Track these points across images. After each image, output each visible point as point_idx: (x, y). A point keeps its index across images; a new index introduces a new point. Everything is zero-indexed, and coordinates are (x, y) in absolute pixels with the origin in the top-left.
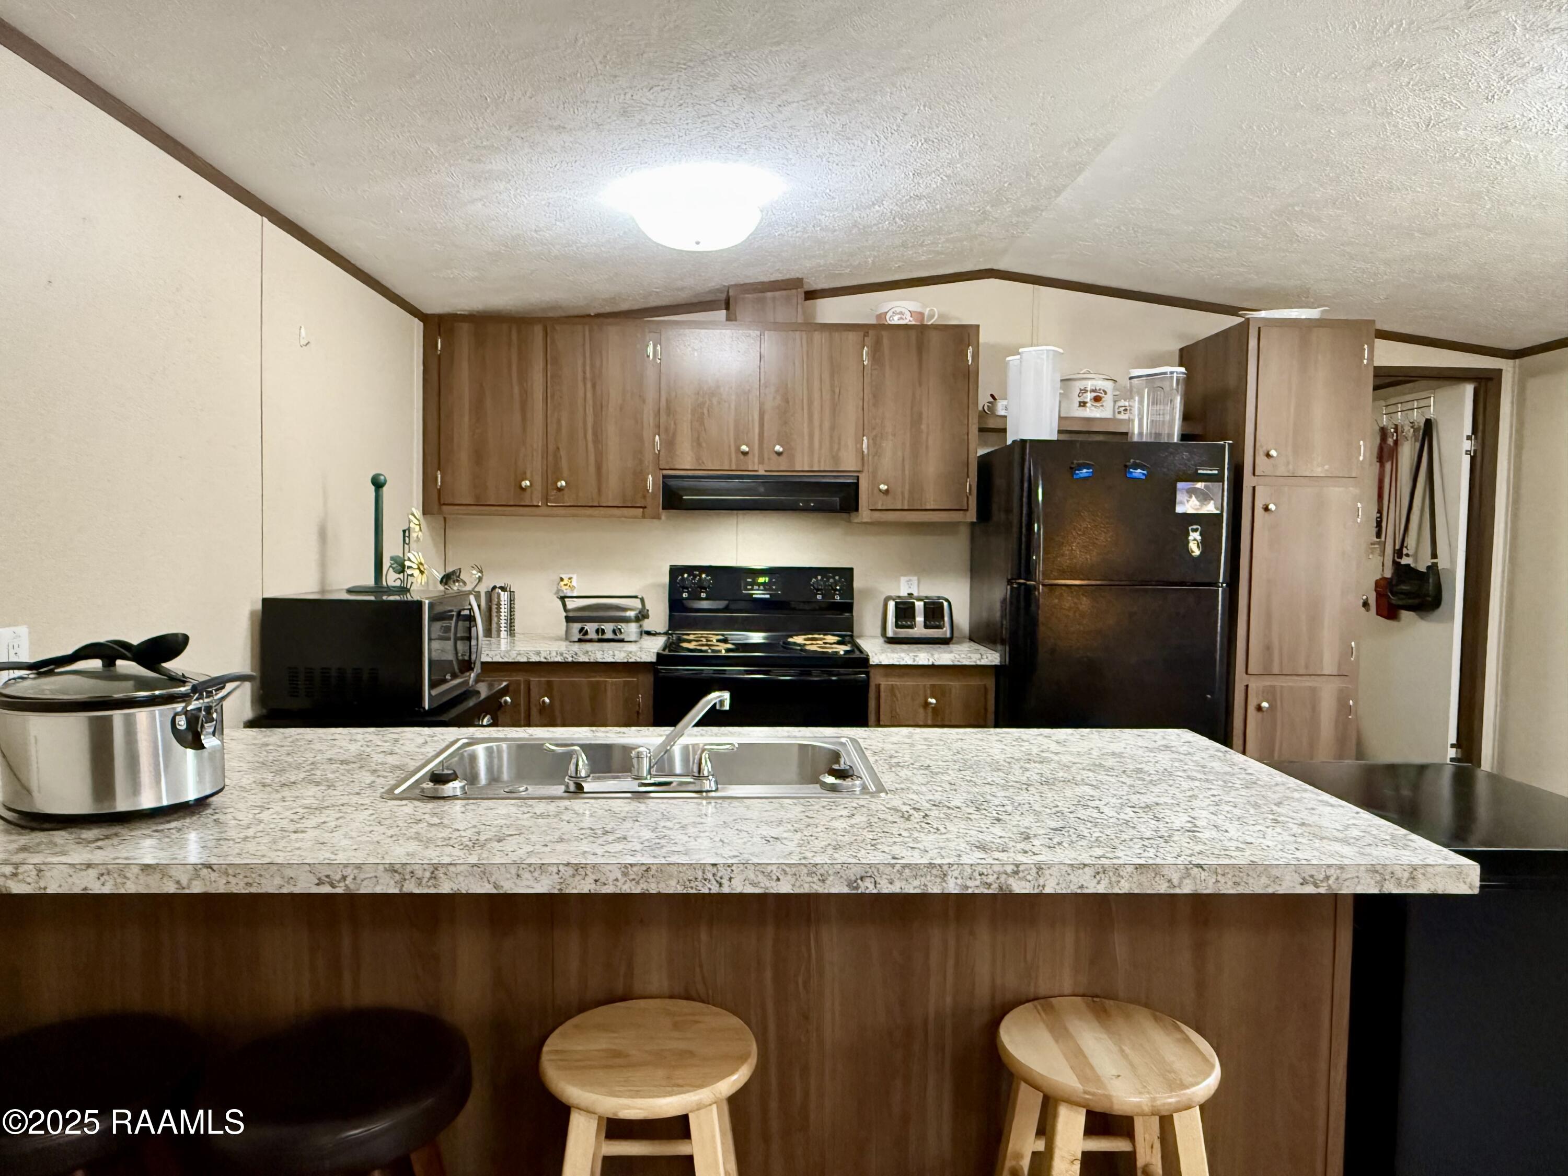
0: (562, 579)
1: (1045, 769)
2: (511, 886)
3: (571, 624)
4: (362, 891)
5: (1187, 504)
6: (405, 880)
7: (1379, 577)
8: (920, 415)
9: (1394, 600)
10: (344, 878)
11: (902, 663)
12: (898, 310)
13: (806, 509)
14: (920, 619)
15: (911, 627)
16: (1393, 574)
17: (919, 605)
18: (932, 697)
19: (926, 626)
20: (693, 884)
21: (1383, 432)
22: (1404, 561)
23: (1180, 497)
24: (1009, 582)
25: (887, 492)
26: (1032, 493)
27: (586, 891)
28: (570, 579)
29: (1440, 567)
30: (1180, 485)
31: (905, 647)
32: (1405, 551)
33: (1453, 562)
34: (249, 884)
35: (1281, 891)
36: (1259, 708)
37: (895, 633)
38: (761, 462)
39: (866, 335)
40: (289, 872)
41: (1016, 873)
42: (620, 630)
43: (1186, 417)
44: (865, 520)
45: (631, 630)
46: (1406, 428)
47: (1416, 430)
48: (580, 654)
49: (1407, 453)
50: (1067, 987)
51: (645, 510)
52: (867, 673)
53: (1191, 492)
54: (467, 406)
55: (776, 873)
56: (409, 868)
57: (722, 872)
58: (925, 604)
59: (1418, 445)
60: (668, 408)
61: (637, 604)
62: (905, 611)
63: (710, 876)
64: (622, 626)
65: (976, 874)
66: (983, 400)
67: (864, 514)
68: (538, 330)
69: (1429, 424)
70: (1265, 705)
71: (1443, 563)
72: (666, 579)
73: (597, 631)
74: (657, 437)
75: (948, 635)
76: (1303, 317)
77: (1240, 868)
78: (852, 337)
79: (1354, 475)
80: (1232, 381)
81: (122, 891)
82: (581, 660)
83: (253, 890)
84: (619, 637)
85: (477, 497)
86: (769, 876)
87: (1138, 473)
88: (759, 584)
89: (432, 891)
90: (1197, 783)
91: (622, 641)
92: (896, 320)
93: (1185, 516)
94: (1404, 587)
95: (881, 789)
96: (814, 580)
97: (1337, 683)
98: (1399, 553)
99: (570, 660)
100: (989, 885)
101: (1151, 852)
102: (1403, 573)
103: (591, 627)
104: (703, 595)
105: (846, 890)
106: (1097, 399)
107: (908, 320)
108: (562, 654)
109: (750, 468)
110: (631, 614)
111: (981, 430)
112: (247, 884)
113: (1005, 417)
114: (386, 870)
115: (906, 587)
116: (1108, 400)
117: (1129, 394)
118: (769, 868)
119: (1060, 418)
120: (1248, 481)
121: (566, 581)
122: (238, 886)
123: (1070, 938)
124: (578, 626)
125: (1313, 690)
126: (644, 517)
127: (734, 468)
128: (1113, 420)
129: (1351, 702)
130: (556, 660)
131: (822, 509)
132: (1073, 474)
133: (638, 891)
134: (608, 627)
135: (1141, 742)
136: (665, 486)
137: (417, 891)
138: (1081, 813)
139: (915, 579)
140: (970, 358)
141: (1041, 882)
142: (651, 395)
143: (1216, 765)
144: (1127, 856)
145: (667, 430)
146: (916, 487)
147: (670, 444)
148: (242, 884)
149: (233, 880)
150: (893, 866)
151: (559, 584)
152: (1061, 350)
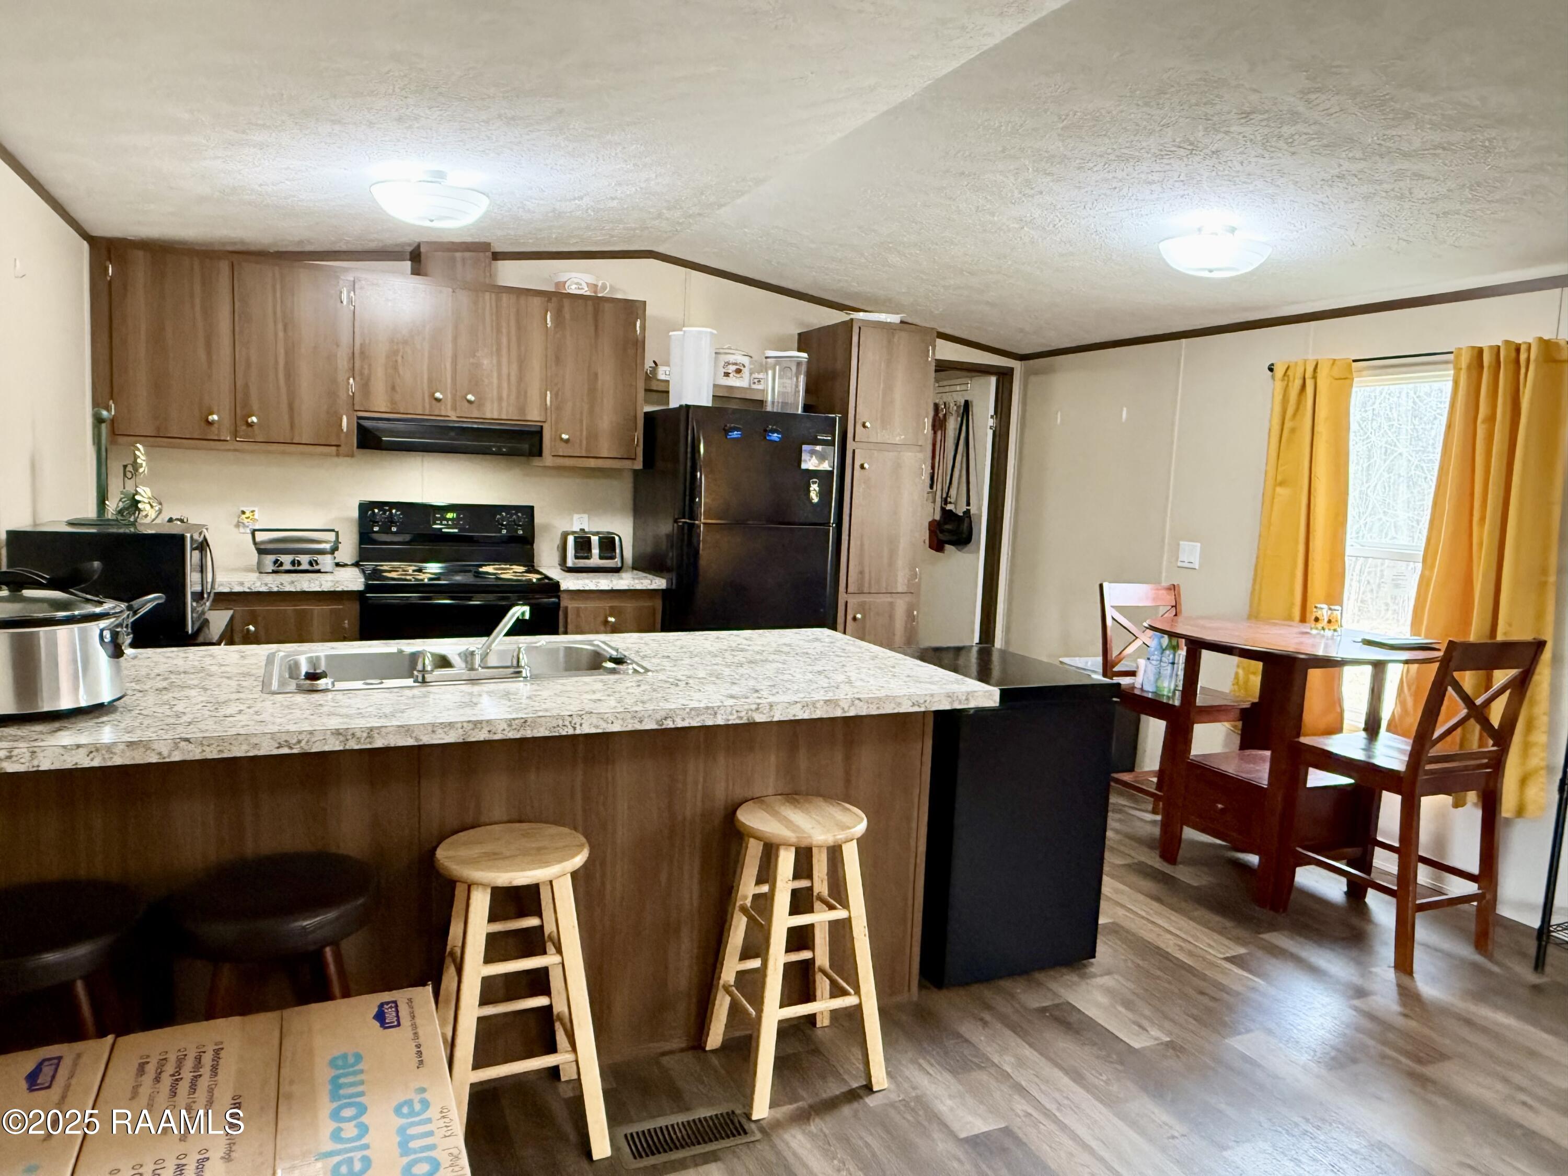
0: (243, 512)
1: (748, 655)
2: (426, 739)
3: (264, 556)
4: (313, 750)
5: (810, 463)
6: (347, 740)
7: (930, 519)
8: (596, 375)
9: (941, 536)
10: (299, 742)
11: (587, 588)
12: (576, 280)
13: (499, 453)
14: (595, 551)
15: (588, 558)
16: (941, 517)
17: (595, 540)
18: (611, 616)
19: (601, 558)
20: (556, 729)
21: (936, 406)
22: (949, 507)
23: (805, 456)
24: (676, 521)
25: (567, 441)
26: (695, 449)
27: (482, 739)
28: (253, 511)
29: (972, 512)
30: (805, 447)
31: (584, 575)
32: (949, 499)
33: (980, 509)
34: (221, 751)
35: (902, 711)
36: (855, 619)
37: (574, 563)
38: (454, 408)
39: (549, 300)
40: (254, 740)
41: (757, 709)
42: (316, 561)
43: (808, 391)
44: (547, 464)
45: (326, 562)
46: (952, 405)
47: (959, 407)
48: (286, 584)
49: (952, 425)
50: (771, 791)
51: (340, 448)
52: (558, 597)
53: (813, 453)
54: (143, 336)
55: (611, 718)
56: (351, 732)
57: (576, 720)
58: (600, 538)
59: (959, 419)
60: (362, 353)
61: (331, 536)
62: (583, 545)
63: (567, 723)
64: (320, 558)
65: (734, 712)
66: (649, 364)
67: (548, 459)
68: (224, 266)
69: (967, 404)
70: (859, 616)
71: (973, 510)
72: (355, 514)
73: (293, 563)
74: (351, 380)
75: (619, 565)
76: (889, 320)
77: (879, 699)
78: (537, 301)
79: (920, 443)
80: (839, 365)
81: (109, 764)
82: (287, 589)
83: (225, 755)
84: (316, 568)
85: (158, 429)
86: (606, 721)
87: (775, 437)
88: (448, 520)
89: (369, 746)
90: (843, 659)
91: (319, 571)
92: (573, 289)
93: (807, 471)
94: (948, 527)
95: (647, 670)
96: (498, 516)
97: (908, 598)
98: (945, 501)
99: (275, 589)
100: (741, 718)
101: (831, 694)
102: (948, 515)
103: (286, 559)
104: (394, 529)
105: (655, 727)
106: (738, 371)
107: (585, 291)
108: (266, 585)
109: (443, 414)
110: (327, 546)
111: (647, 390)
112: (220, 751)
113: (668, 381)
114: (332, 734)
115: (580, 522)
116: (746, 372)
117: (763, 368)
118: (606, 716)
119: (715, 386)
120: (850, 445)
121: (247, 515)
122: (212, 753)
123: (773, 759)
124: (272, 558)
125: (891, 605)
126: (338, 455)
127: (427, 412)
128: (750, 389)
129: (915, 613)
130: (261, 590)
131: (512, 454)
132: (726, 435)
133: (518, 736)
134: (304, 559)
135: (798, 636)
136: (360, 428)
137: (356, 747)
138: (781, 677)
139: (586, 516)
140: (638, 328)
141: (772, 714)
142: (345, 339)
143: (852, 648)
144: (819, 696)
145: (361, 374)
146: (593, 436)
147: (365, 387)
148: (215, 752)
149: (207, 749)
150: (684, 709)
151: (239, 517)
152: (715, 332)
